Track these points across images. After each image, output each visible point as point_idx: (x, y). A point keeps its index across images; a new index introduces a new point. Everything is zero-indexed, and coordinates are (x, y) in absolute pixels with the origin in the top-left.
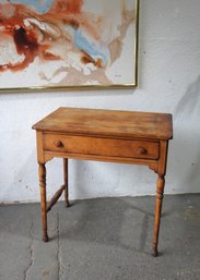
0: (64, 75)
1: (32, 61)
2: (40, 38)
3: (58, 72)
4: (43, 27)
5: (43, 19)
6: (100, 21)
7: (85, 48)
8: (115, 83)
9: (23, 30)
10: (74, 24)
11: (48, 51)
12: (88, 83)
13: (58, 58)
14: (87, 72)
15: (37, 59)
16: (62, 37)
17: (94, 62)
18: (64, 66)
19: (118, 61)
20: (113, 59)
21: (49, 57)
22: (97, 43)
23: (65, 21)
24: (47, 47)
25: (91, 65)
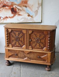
1: (15, 16)
2: (17, 10)
4: (18, 7)
5: (18, 5)
6: (32, 6)
9: (13, 8)
10: (26, 7)
11: (19, 13)
12: (29, 22)
13: (22, 15)
14: (29, 19)
16: (23, 10)
17: (31, 16)
18: (23, 17)
20: (36, 15)
21: (19, 15)
22: (32, 11)
23: (24, 6)
24: (19, 12)
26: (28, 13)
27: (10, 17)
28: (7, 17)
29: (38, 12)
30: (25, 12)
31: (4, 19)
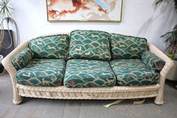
1: (79, 9)
2: (82, 1)
3: (88, 14)
7: (100, 5)
8: (112, 20)
11: (85, 6)
12: (101, 20)
13: (89, 9)
14: (100, 15)
15: (80, 9)
17: (103, 11)
18: (92, 12)
19: (114, 10)
20: (112, 10)
21: (85, 8)
22: (105, 3)
24: (85, 4)
26: (99, 6)
27: (70, 11)
28: (65, 12)
29: (116, 5)
30: (94, 4)
31: (61, 14)
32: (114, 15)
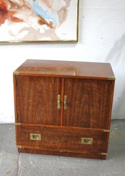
0: (26, 32)
2: (9, 7)
3: (22, 30)
15: (7, 21)
19: (64, 23)
25: (45, 26)
32: (65, 31)
